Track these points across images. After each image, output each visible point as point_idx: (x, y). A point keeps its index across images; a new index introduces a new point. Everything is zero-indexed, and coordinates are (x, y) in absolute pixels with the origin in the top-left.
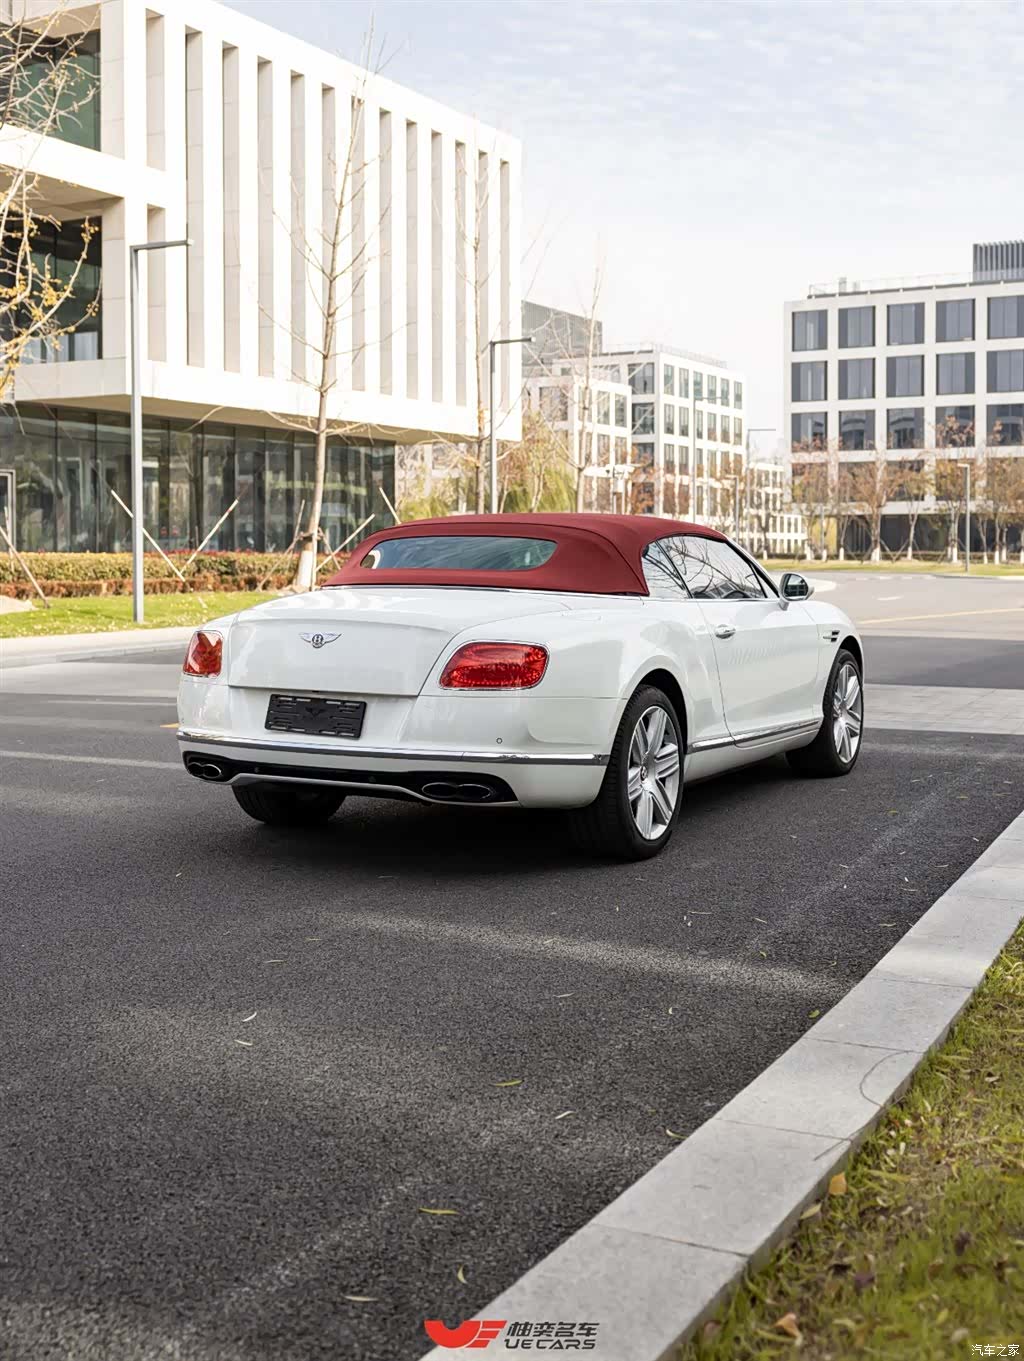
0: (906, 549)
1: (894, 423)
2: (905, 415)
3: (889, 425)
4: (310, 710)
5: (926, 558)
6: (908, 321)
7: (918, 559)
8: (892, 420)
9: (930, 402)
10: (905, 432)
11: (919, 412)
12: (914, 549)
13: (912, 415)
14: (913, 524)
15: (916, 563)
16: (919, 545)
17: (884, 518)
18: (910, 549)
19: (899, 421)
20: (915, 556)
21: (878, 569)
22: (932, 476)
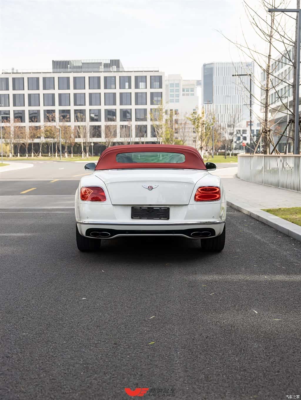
0: (39, 153)
1: (31, 114)
2: (34, 112)
3: (29, 114)
4: (148, 211)
5: (45, 156)
6: (34, 83)
7: (43, 156)
8: (30, 113)
9: (42, 108)
10: (34, 117)
11: (39, 111)
12: (41, 153)
13: (36, 112)
14: (41, 146)
15: (42, 158)
16: (43, 152)
17: (34, 143)
18: (40, 153)
19: (32, 114)
20: (42, 156)
21: (33, 160)
22: (43, 131)
